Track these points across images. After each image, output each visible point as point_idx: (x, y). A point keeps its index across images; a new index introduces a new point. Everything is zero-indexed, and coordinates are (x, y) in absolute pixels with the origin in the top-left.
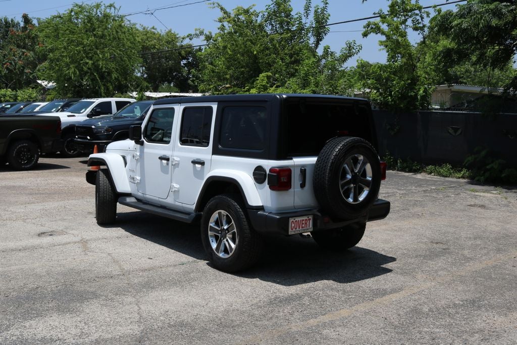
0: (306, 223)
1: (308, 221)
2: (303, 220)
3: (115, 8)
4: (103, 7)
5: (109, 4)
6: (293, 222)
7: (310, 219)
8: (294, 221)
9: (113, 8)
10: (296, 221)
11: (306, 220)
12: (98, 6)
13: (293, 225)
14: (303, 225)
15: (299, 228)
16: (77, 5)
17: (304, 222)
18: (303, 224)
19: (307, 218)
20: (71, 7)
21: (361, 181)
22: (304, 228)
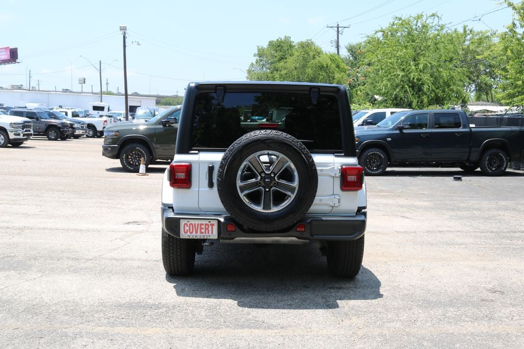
0: (206, 229)
1: (210, 227)
2: (201, 225)
3: (438, 17)
4: (424, 18)
5: (431, 14)
6: (185, 224)
7: (213, 225)
8: (188, 224)
9: (436, 18)
10: (191, 224)
11: (206, 225)
12: (419, 17)
13: (187, 228)
14: (203, 231)
15: (196, 232)
16: (397, 18)
17: (203, 227)
18: (201, 229)
19: (207, 223)
20: (392, 21)
21: (278, 184)
22: (204, 234)
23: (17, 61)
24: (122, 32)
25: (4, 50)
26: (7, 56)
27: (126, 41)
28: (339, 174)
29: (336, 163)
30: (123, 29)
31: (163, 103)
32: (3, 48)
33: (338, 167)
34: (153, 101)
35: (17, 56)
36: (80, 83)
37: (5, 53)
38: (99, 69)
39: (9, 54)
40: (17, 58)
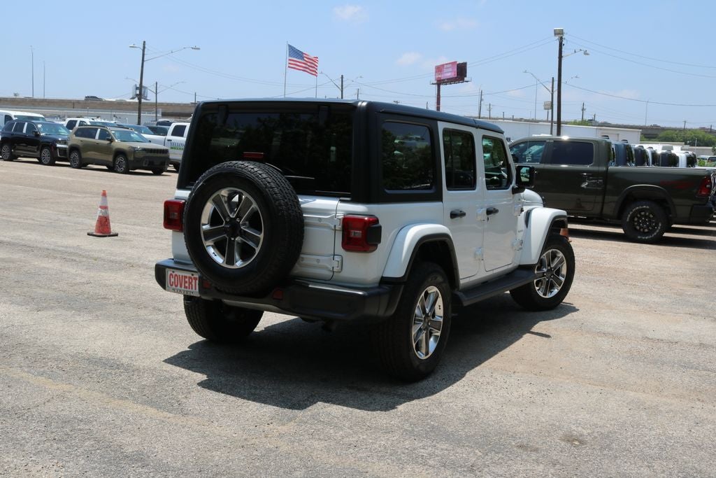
0: (190, 283)
1: (194, 281)
2: (186, 277)
6: (172, 275)
7: (196, 279)
8: (174, 274)
10: (176, 275)
11: (190, 278)
13: (172, 280)
14: (187, 285)
15: (181, 286)
17: (187, 280)
18: (186, 282)
19: (190, 275)
21: (244, 234)
22: (188, 290)
23: (466, 79)
24: (557, 37)
25: (450, 65)
26: (453, 74)
27: (563, 50)
28: (339, 227)
29: (339, 210)
30: (559, 34)
31: (661, 138)
32: (450, 63)
33: (340, 215)
34: (638, 134)
35: (466, 72)
36: (545, 109)
37: (450, 70)
38: (551, 89)
39: (456, 69)
40: (466, 76)
